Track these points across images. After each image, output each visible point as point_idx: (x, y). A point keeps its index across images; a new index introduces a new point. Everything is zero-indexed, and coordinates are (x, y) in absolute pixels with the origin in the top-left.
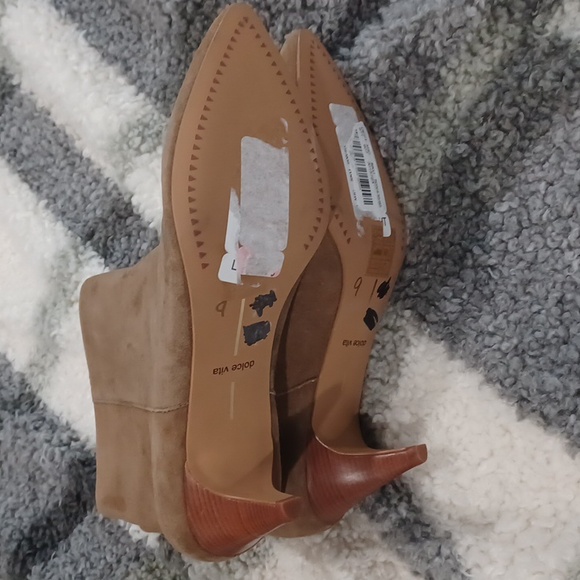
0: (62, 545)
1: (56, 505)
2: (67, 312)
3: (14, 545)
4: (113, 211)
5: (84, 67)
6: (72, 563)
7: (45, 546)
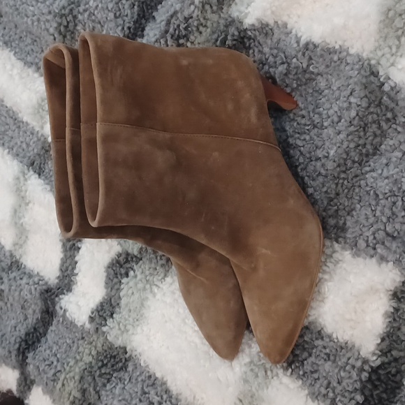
0: (43, 340)
1: (37, 319)
2: (26, 209)
3: (17, 345)
4: (43, 148)
5: (15, 71)
6: (49, 348)
7: (34, 343)
